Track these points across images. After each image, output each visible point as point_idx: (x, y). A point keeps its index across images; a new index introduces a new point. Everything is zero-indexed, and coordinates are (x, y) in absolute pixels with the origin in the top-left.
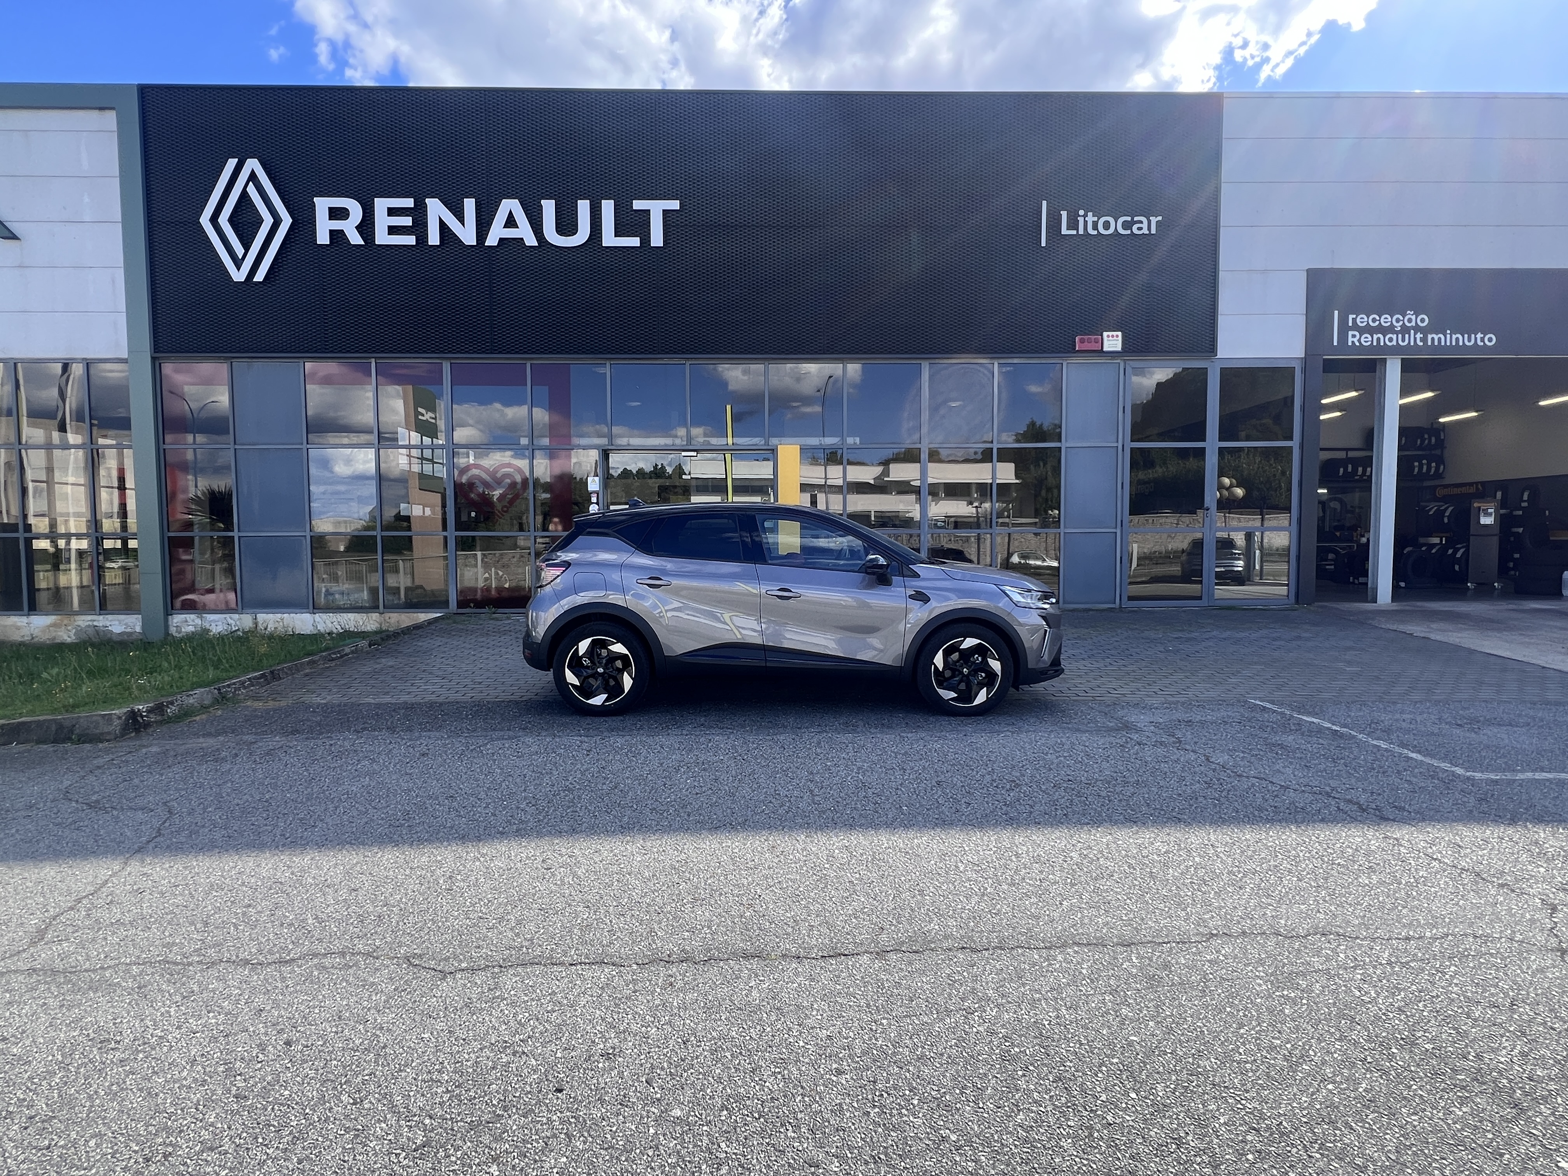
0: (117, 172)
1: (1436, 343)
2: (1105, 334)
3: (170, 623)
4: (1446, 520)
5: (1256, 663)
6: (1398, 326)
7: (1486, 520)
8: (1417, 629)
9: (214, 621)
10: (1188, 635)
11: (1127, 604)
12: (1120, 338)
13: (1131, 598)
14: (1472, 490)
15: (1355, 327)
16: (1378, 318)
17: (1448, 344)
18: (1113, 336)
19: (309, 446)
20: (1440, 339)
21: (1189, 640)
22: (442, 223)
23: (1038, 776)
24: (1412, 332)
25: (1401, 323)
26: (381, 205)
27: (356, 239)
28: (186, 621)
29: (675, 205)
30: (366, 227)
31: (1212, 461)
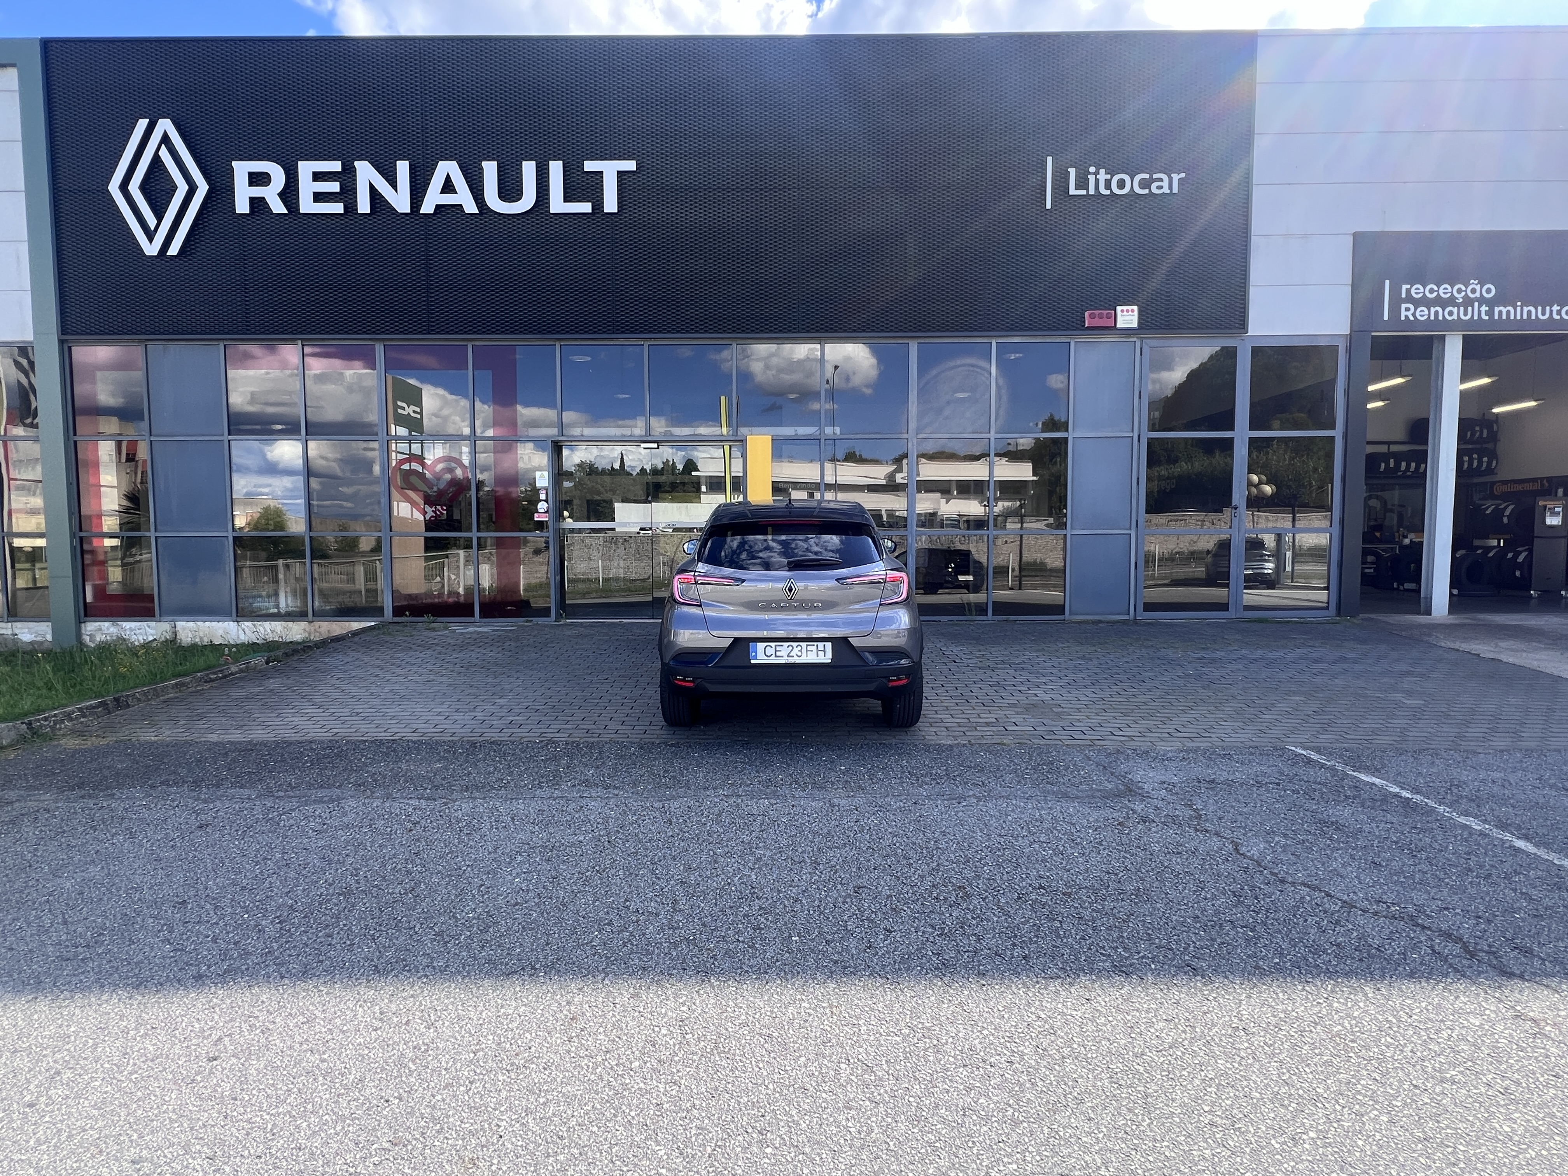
0: (19, 135)
1: (1504, 317)
2: (1119, 308)
3: (83, 632)
4: (1505, 520)
5: (1295, 693)
6: (1460, 299)
7: (1553, 521)
8: (1484, 649)
9: (131, 629)
10: (1214, 655)
11: (1143, 615)
12: (1136, 313)
13: (1149, 607)
14: (1537, 486)
15: (1410, 299)
16: (1436, 288)
17: (1519, 318)
18: (1128, 311)
19: (230, 437)
20: (1508, 312)
21: (1214, 661)
22: (372, 189)
23: (998, 877)
24: (1476, 304)
25: (1463, 293)
26: (306, 169)
27: (278, 207)
28: (101, 630)
29: (630, 165)
30: (289, 194)
31: (1241, 453)
